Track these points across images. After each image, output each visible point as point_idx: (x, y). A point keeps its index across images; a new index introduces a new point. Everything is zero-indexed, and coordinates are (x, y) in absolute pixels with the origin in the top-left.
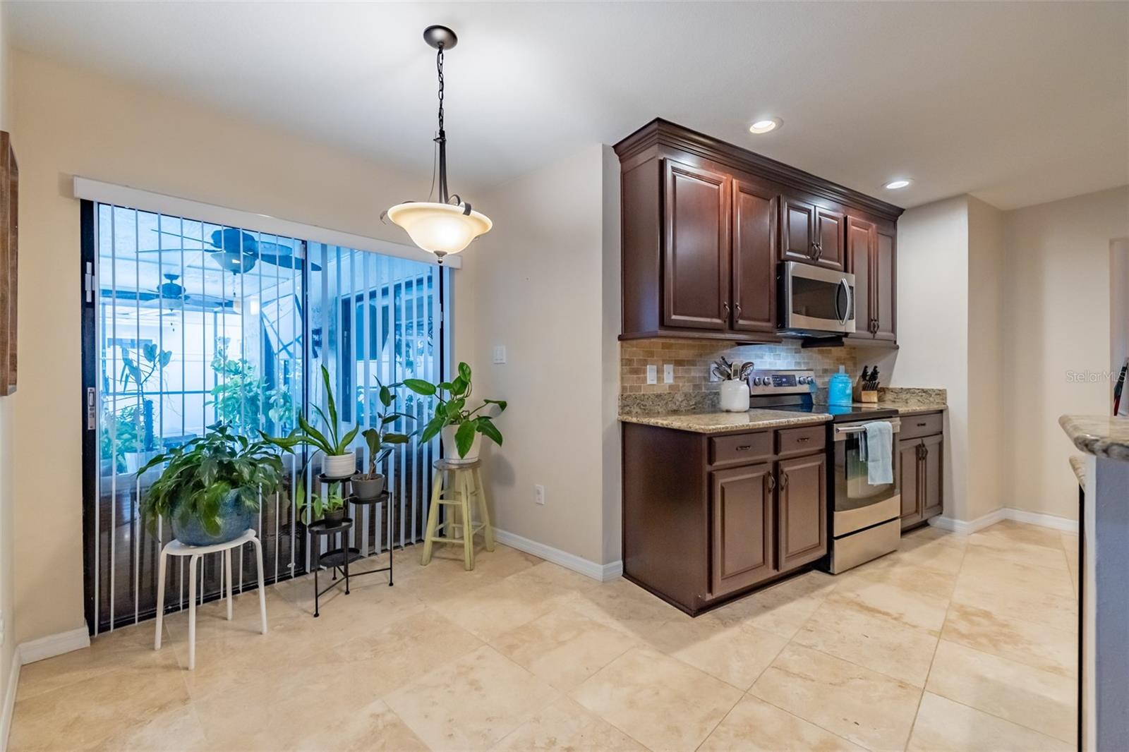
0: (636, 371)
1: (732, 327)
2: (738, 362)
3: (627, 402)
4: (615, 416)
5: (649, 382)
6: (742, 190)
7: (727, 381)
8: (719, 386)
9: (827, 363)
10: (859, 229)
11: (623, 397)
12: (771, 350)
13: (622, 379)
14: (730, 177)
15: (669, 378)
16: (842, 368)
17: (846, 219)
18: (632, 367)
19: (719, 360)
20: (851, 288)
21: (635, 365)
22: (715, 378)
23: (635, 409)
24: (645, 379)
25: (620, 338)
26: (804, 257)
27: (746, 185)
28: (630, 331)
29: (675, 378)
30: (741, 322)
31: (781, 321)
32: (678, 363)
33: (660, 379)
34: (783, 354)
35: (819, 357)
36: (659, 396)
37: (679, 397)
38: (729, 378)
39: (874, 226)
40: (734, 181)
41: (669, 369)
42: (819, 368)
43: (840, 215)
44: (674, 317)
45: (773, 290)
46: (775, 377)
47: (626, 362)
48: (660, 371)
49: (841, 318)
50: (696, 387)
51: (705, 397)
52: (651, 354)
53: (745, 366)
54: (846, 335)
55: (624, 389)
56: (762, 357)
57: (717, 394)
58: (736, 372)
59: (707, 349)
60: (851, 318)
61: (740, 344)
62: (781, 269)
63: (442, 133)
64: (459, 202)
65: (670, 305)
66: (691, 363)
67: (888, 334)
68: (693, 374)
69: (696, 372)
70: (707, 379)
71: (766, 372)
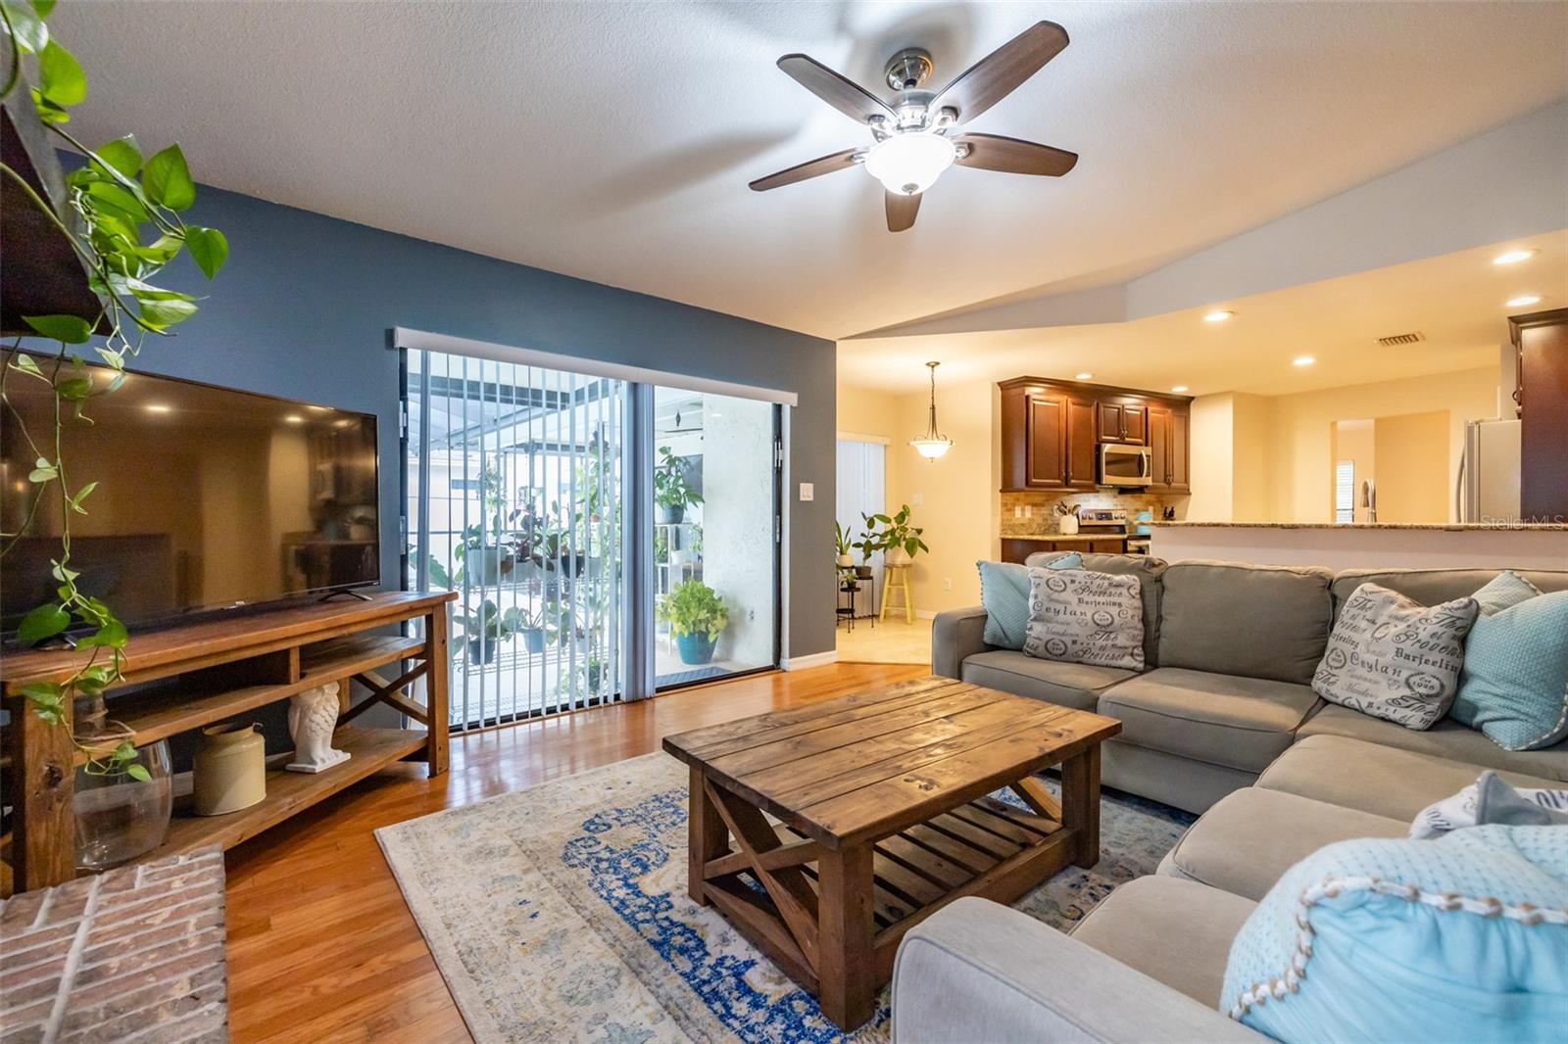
0: (1009, 510)
1: (1067, 484)
2: (1070, 504)
3: (1005, 527)
4: (998, 535)
5: (1017, 516)
6: (1073, 404)
7: (1065, 517)
8: (1059, 520)
9: (1138, 505)
10: (1156, 413)
11: (1002, 525)
12: (1095, 497)
13: (1002, 514)
14: (1066, 397)
15: (1028, 515)
16: (1151, 508)
17: (1147, 409)
18: (1008, 508)
19: (1059, 503)
20: (1147, 456)
21: (1009, 507)
22: (1057, 514)
23: (1009, 532)
24: (1014, 515)
25: (1001, 491)
26: (1114, 438)
27: (1075, 400)
28: (1007, 487)
29: (1032, 514)
30: (1073, 481)
31: (1098, 479)
32: (1034, 505)
33: (1023, 514)
34: (1104, 499)
35: (1133, 500)
36: (1022, 525)
37: (1034, 526)
38: (1065, 513)
39: (1170, 411)
40: (1069, 400)
41: (1028, 508)
42: (1133, 508)
43: (1142, 408)
44: (1034, 480)
45: (1094, 461)
46: (1097, 514)
47: (1004, 505)
48: (1023, 510)
49: (1141, 476)
50: (1045, 520)
51: (1050, 526)
52: (1018, 500)
53: (1076, 507)
54: (1147, 486)
55: (1003, 520)
56: (1088, 501)
57: (1058, 524)
58: (1069, 511)
59: (1051, 498)
60: (1148, 475)
61: (1073, 493)
62: (1098, 448)
63: (933, 406)
64: (946, 439)
65: (1031, 472)
66: (1042, 505)
67: (1183, 485)
68: (1043, 512)
69: (1044, 511)
70: (1052, 515)
71: (1091, 511)
